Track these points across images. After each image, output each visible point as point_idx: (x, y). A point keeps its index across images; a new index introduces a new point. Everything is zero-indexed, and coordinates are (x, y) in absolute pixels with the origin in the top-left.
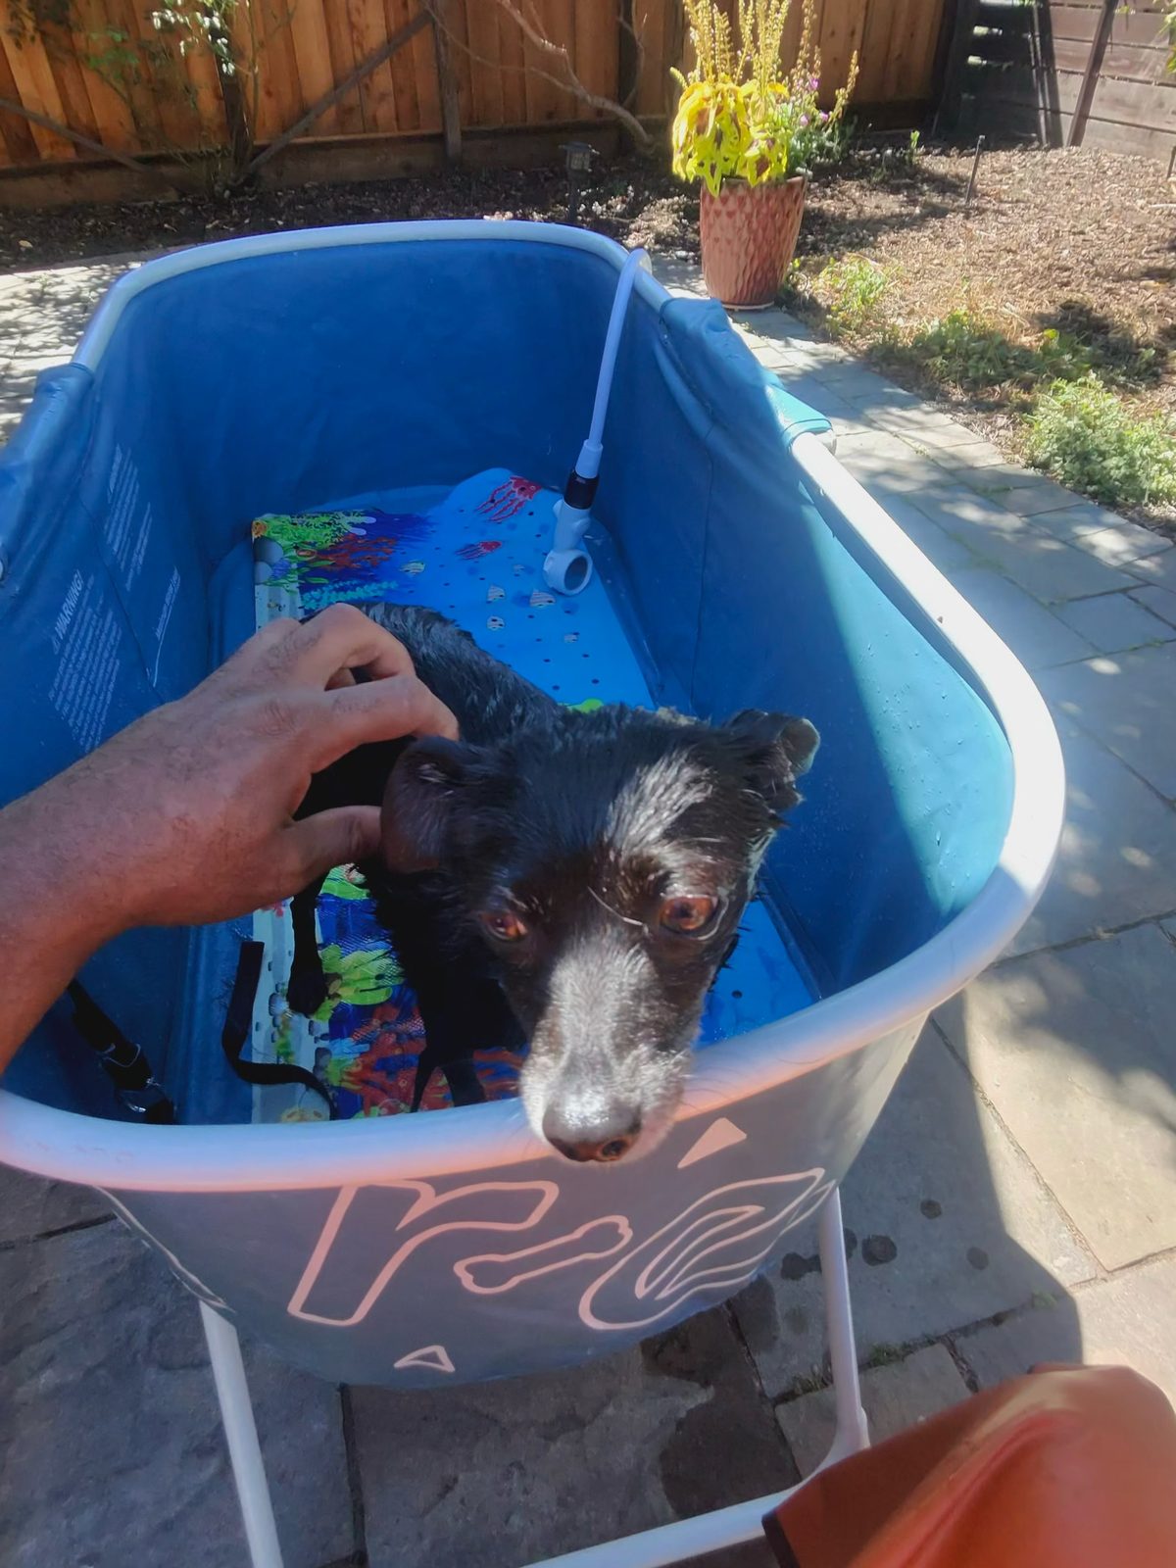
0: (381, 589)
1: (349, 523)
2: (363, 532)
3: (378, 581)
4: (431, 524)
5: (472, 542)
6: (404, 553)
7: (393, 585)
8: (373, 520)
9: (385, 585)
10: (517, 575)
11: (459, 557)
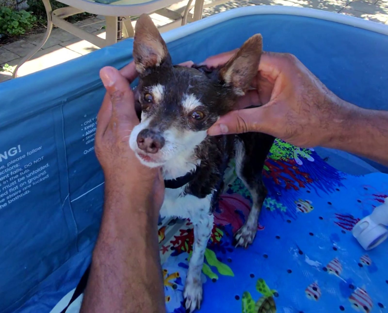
0: (275, 206)
1: (298, 154)
2: (300, 163)
3: (278, 200)
4: (340, 185)
5: (353, 214)
6: (308, 192)
7: (284, 209)
8: (312, 159)
9: (279, 205)
10: (360, 265)
11: (337, 220)
